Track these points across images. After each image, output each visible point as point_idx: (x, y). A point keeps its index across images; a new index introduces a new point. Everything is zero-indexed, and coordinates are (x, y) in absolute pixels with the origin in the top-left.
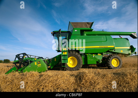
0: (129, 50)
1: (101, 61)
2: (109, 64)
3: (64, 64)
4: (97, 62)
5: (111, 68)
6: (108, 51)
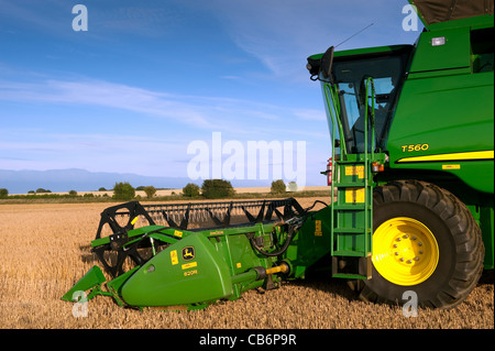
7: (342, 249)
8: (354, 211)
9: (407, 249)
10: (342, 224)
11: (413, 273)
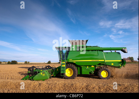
0: (120, 63)
1: (93, 72)
2: (99, 75)
3: (63, 74)
4: (90, 73)
5: (101, 79)
6: (100, 64)
7: (62, 72)
8: (63, 67)
9: (69, 72)
10: (62, 69)
11: (70, 75)
